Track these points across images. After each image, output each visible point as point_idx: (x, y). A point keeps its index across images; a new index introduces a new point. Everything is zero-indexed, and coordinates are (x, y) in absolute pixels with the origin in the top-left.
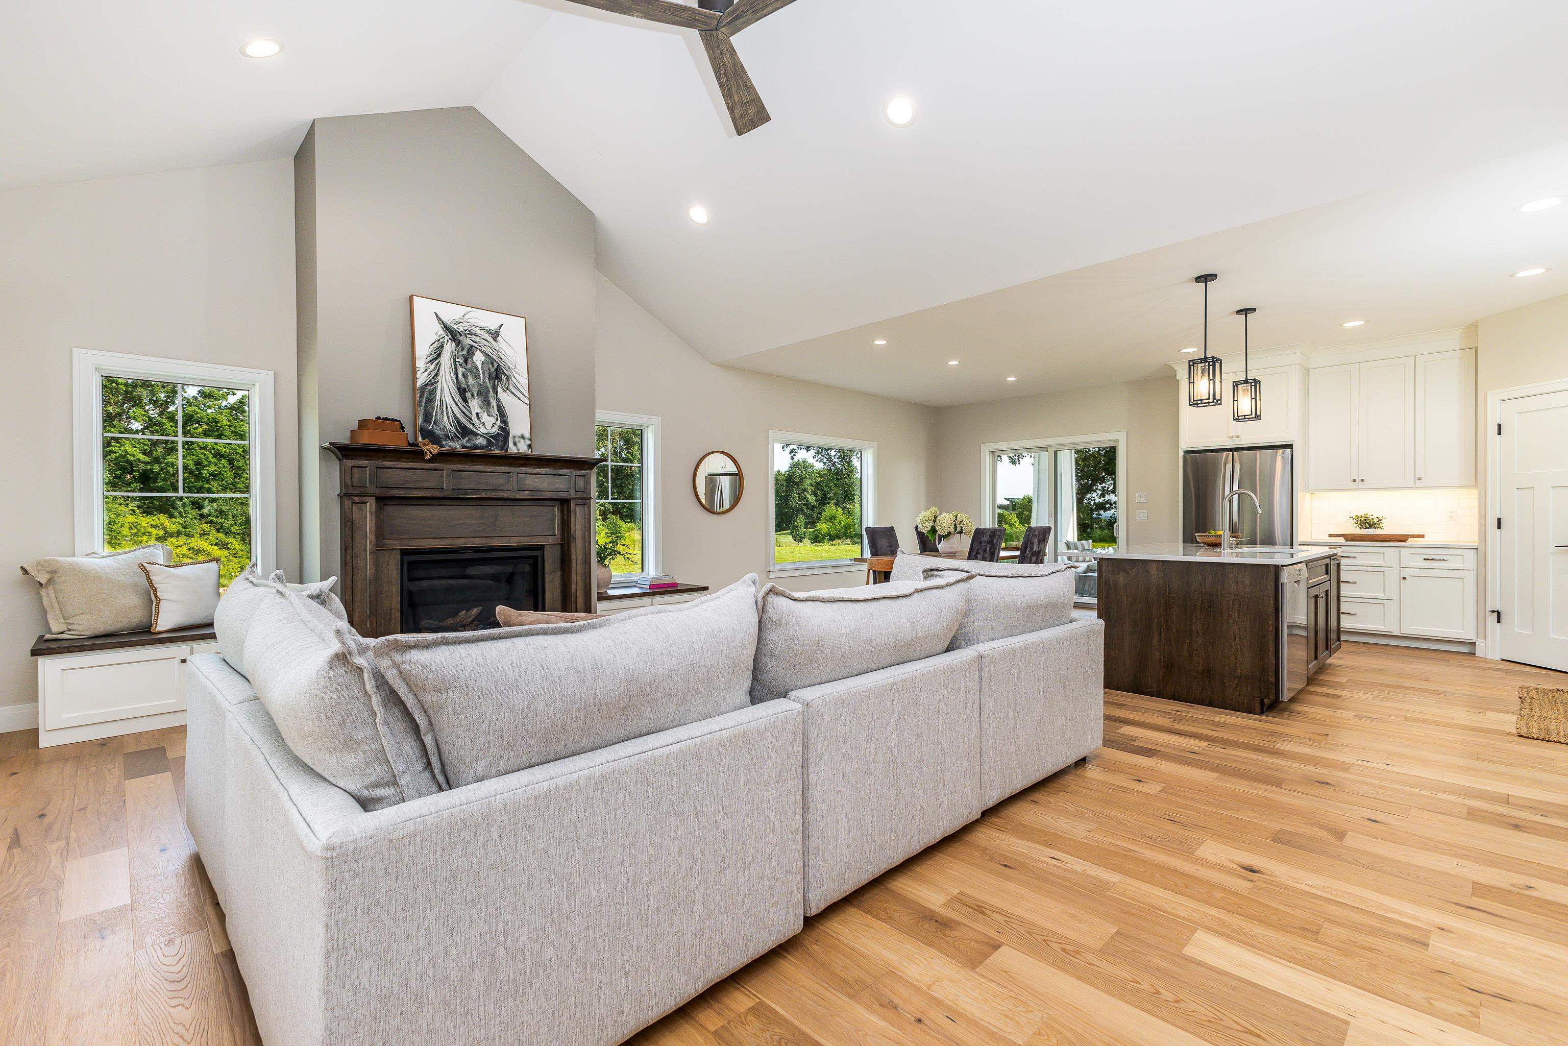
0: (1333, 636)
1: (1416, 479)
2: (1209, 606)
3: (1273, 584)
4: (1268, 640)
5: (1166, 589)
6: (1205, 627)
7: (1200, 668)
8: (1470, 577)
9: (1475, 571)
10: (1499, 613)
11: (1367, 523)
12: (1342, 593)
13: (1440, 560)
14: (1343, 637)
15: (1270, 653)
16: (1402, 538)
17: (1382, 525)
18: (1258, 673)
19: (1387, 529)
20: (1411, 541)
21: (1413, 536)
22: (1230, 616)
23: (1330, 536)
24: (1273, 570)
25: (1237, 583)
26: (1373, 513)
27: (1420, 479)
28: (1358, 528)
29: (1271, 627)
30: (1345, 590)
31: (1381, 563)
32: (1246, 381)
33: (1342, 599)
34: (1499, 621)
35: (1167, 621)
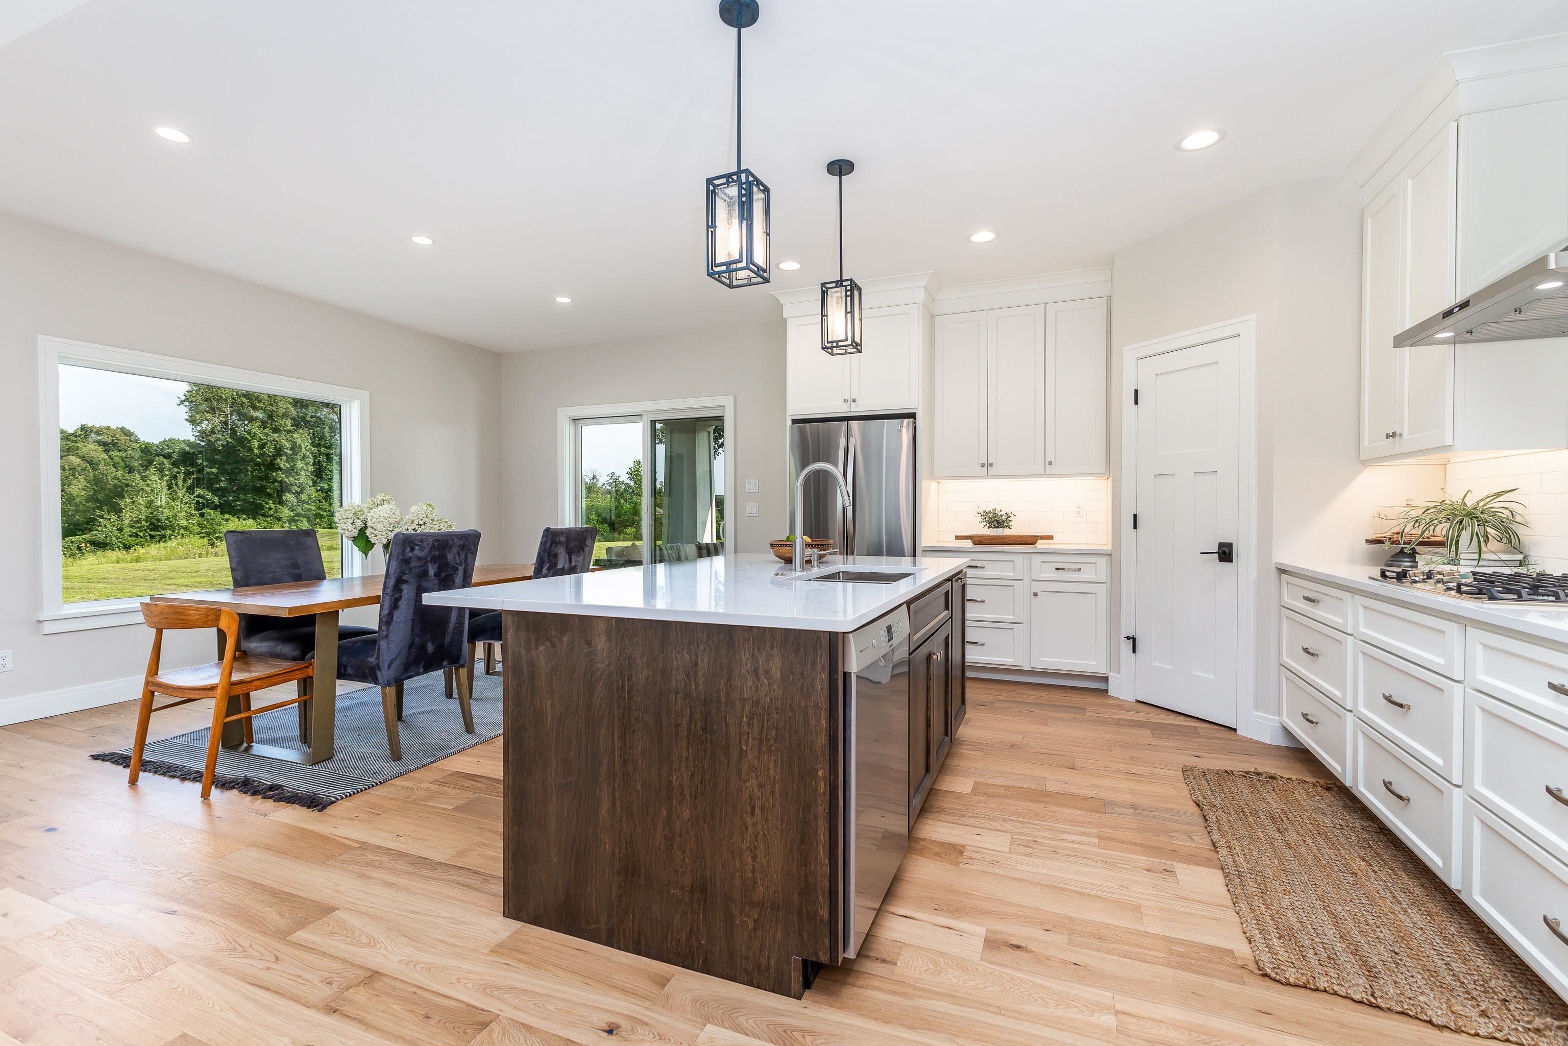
0: (957, 673)
1: (1047, 463)
2: (704, 729)
3: (825, 676)
4: (816, 816)
5: (623, 687)
6: (697, 778)
7: (687, 880)
8: (1102, 590)
9: (1108, 584)
10: (1134, 640)
11: (996, 520)
12: (968, 615)
13: (1070, 569)
14: (969, 674)
15: (821, 847)
16: (1030, 541)
17: (1011, 524)
18: (796, 896)
19: (1017, 529)
20: (1041, 545)
21: (1042, 538)
22: (742, 754)
23: (957, 538)
24: (825, 643)
25: (756, 672)
26: (1003, 508)
27: (1050, 463)
28: (987, 527)
29: (822, 785)
30: (972, 612)
31: (1010, 574)
32: (839, 283)
33: (968, 623)
34: (1134, 651)
35: (625, 763)
